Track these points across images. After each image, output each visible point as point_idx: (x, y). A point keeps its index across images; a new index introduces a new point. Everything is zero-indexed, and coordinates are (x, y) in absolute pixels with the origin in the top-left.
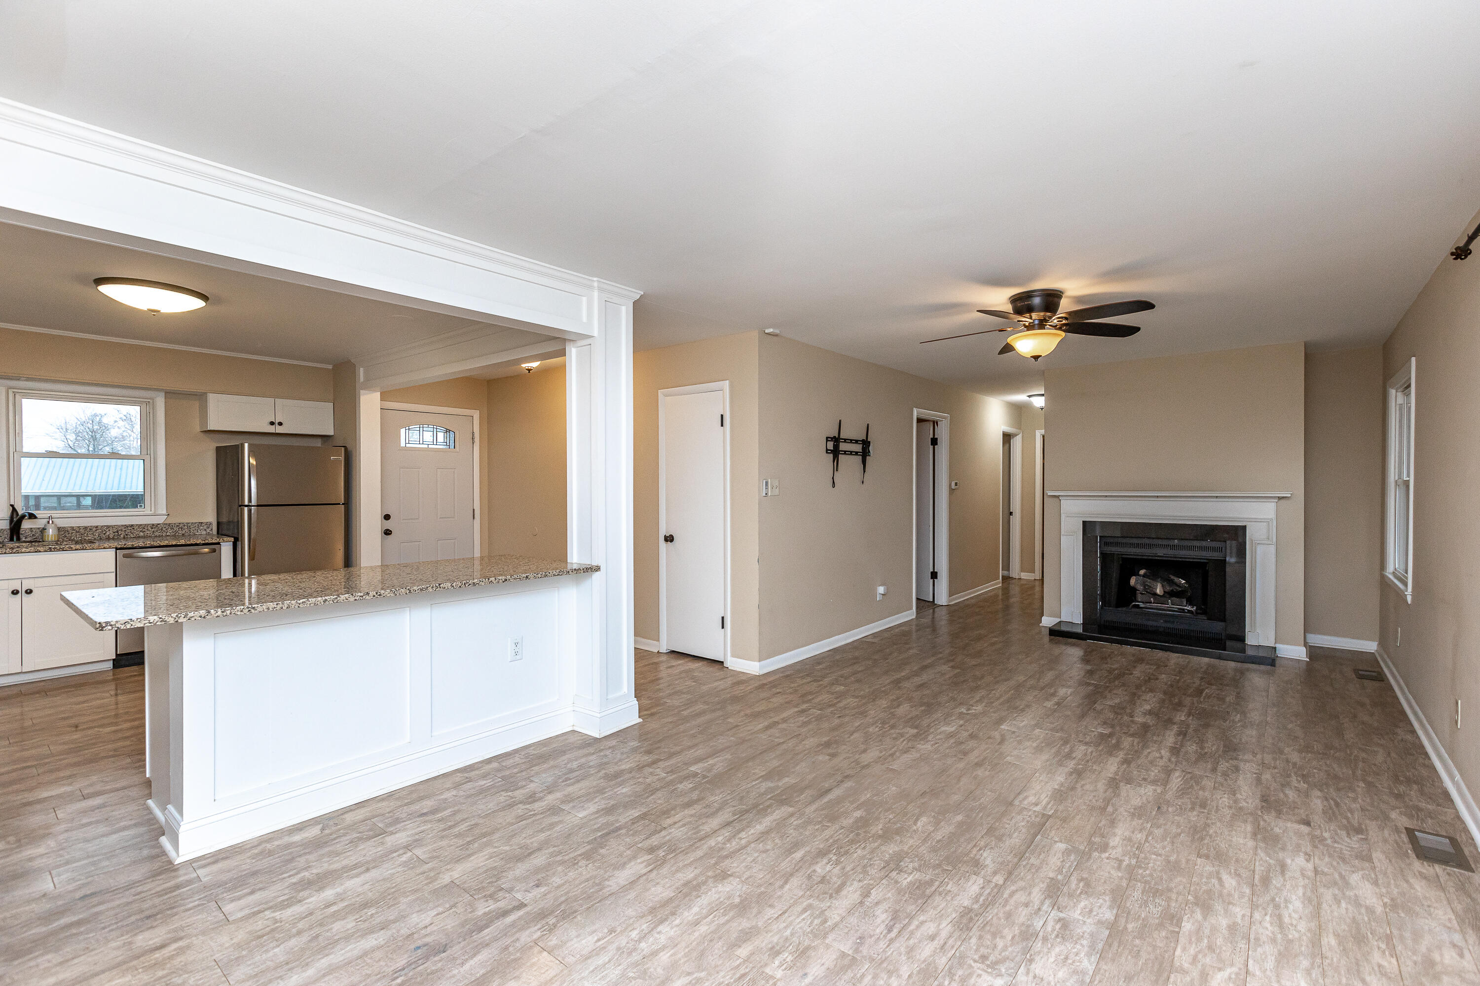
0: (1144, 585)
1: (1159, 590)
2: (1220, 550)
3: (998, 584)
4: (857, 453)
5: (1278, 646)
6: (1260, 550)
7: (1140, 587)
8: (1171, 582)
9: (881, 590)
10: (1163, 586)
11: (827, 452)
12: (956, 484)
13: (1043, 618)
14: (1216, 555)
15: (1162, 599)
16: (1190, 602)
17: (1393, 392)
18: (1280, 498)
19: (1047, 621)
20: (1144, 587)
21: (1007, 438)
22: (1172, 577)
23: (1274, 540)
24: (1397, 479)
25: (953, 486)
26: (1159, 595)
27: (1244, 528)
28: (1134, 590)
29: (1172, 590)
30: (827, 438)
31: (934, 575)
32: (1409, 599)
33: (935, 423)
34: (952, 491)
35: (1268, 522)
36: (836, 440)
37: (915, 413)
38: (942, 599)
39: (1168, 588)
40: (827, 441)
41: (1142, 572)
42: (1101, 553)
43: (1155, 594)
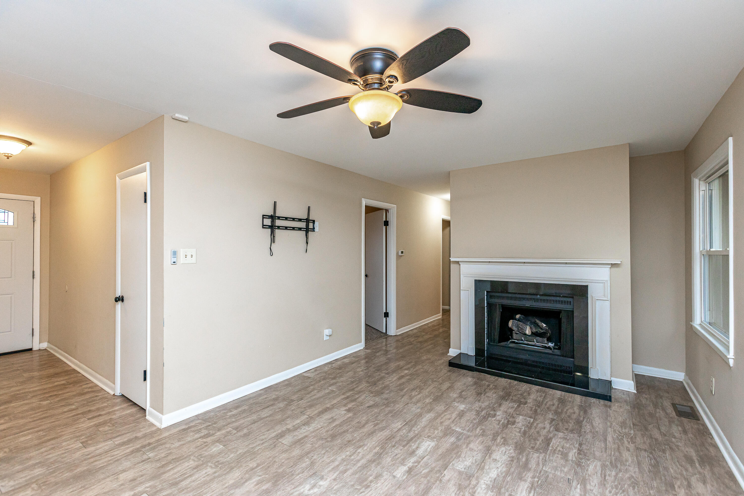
0: (518, 327)
1: (528, 331)
2: (570, 303)
3: (439, 316)
4: (300, 229)
5: (613, 379)
6: (598, 303)
7: (514, 328)
8: (537, 325)
9: (327, 332)
10: (531, 328)
11: (263, 228)
12: (402, 252)
13: (450, 350)
14: (568, 307)
15: (530, 338)
16: (549, 340)
17: (696, 182)
18: (613, 265)
19: (453, 352)
20: (518, 329)
21: (446, 224)
22: (538, 321)
23: (609, 297)
24: (701, 249)
25: (400, 254)
26: (528, 335)
27: (587, 286)
28: (511, 330)
29: (537, 332)
30: (263, 215)
31: (386, 315)
32: (731, 362)
33: (387, 211)
34: (398, 257)
35: (603, 282)
36: (273, 217)
37: (364, 202)
38: (392, 331)
39: (534, 330)
40: (263, 218)
41: (518, 316)
42: (488, 303)
43: (525, 334)
